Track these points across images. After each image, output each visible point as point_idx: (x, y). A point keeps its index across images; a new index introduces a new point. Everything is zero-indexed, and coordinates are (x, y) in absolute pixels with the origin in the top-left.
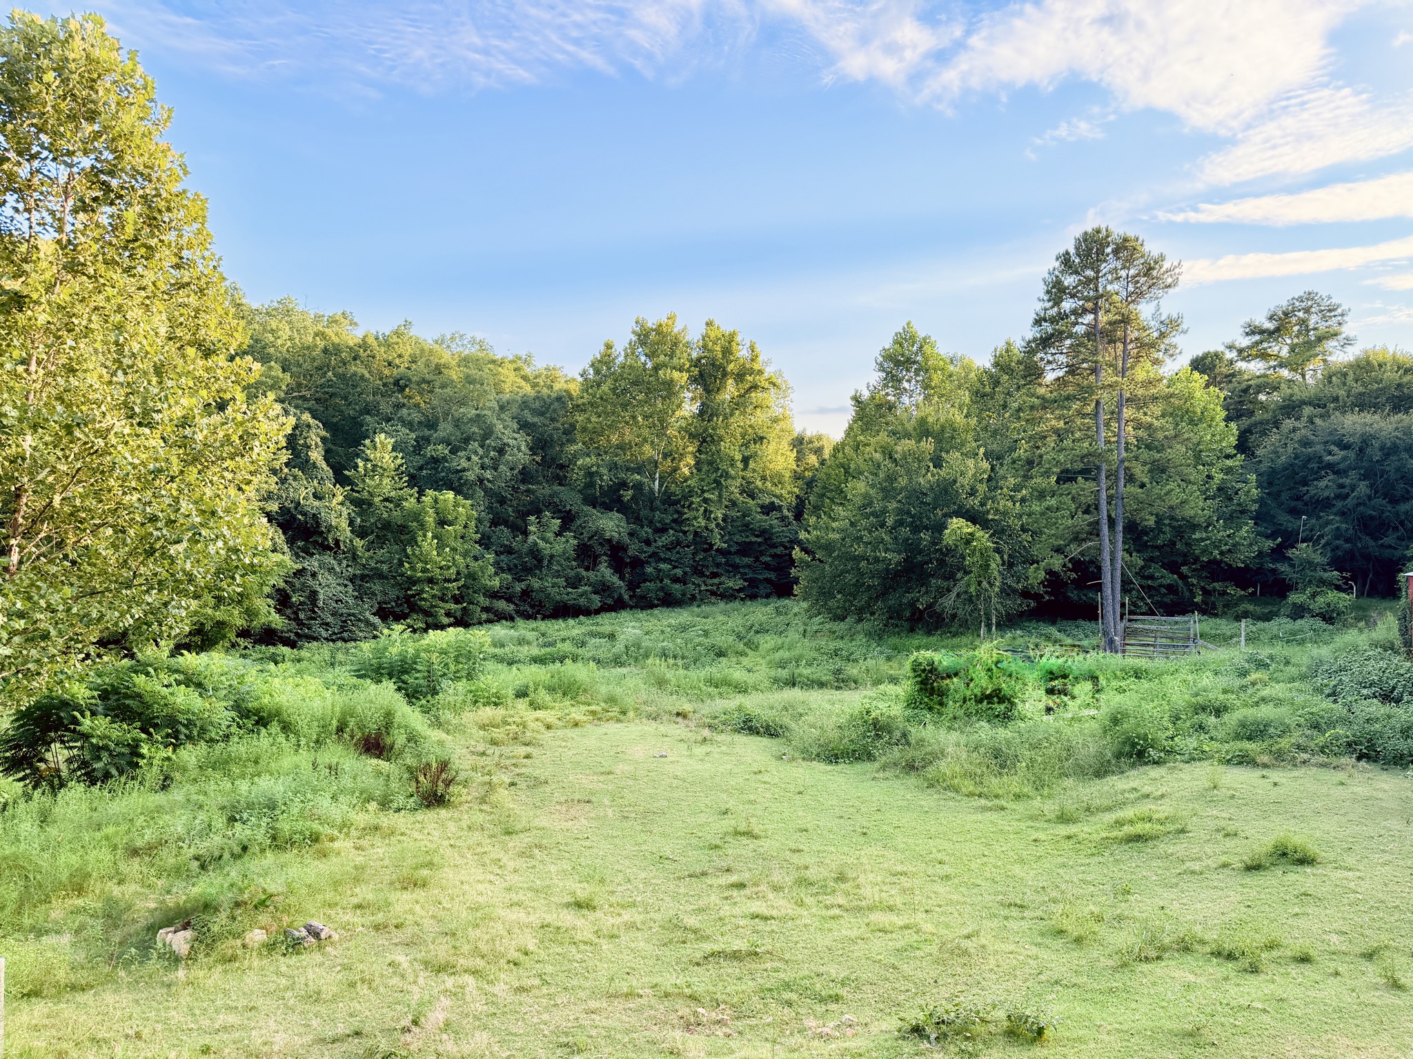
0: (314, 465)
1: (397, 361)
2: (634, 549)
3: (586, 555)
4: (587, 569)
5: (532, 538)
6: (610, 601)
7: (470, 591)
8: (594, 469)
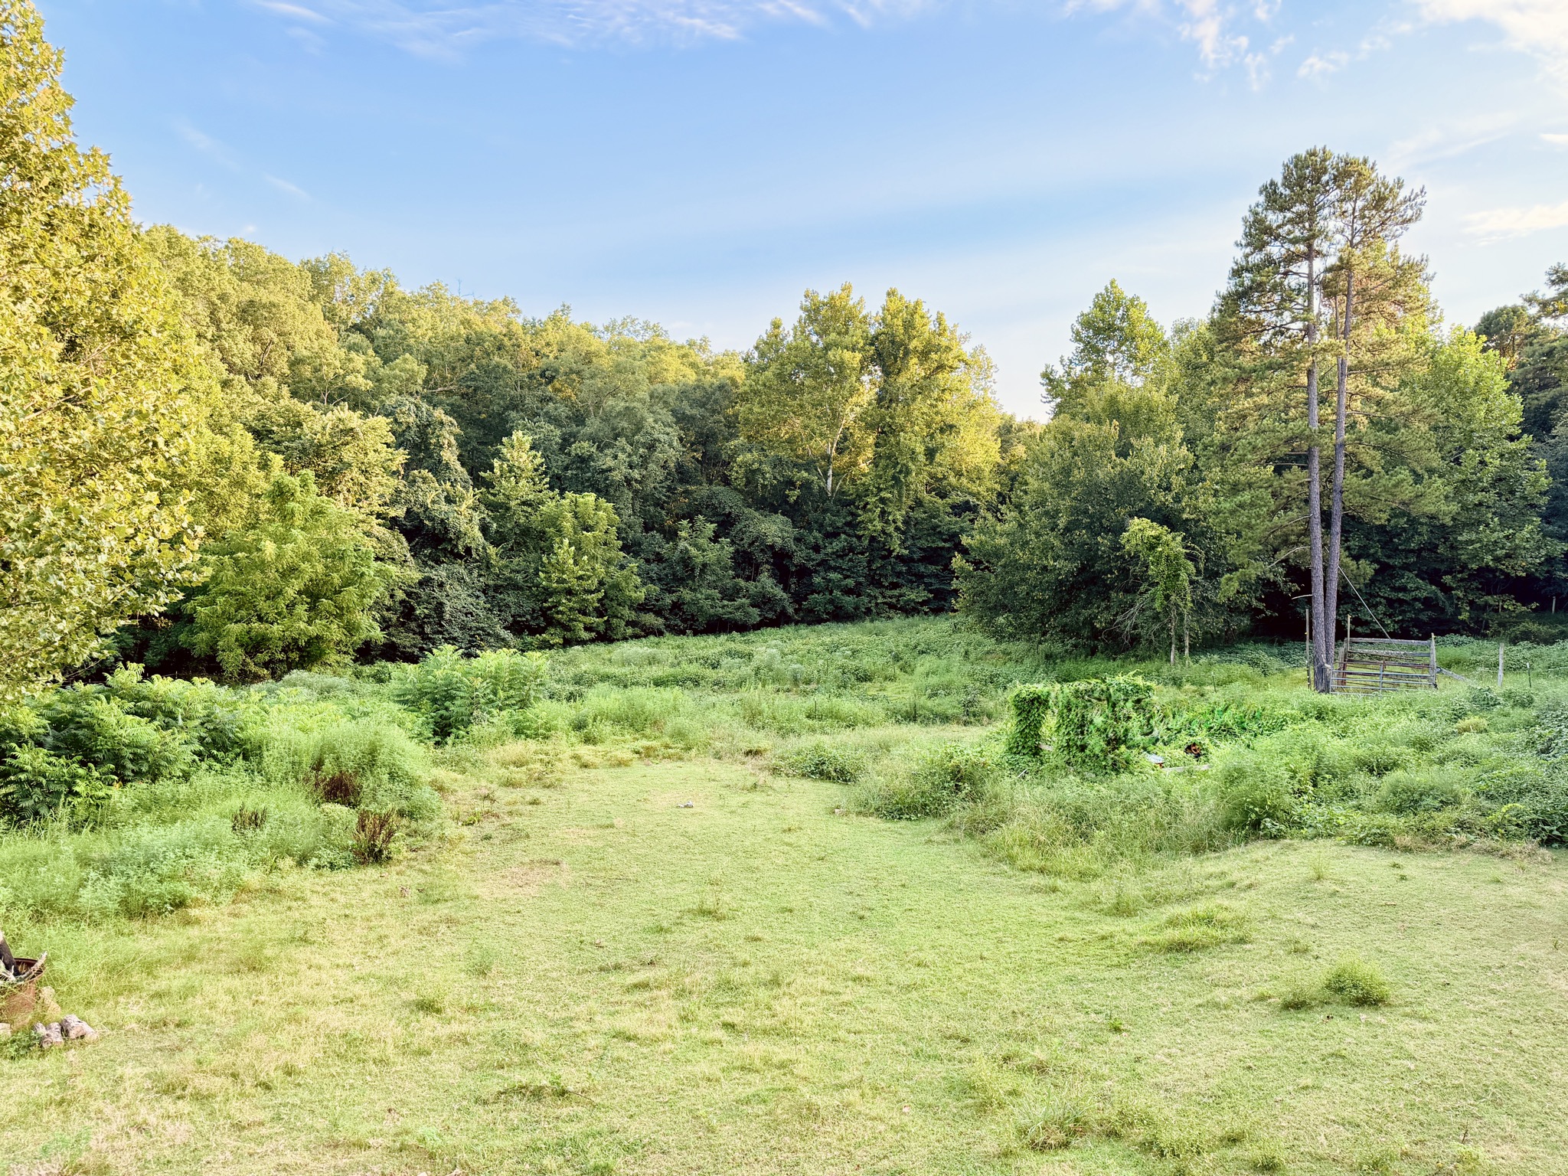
0: (447, 466)
1: (546, 351)
2: (800, 555)
3: (745, 562)
4: (748, 579)
5: (682, 544)
6: (770, 615)
7: (614, 604)
8: (756, 466)
